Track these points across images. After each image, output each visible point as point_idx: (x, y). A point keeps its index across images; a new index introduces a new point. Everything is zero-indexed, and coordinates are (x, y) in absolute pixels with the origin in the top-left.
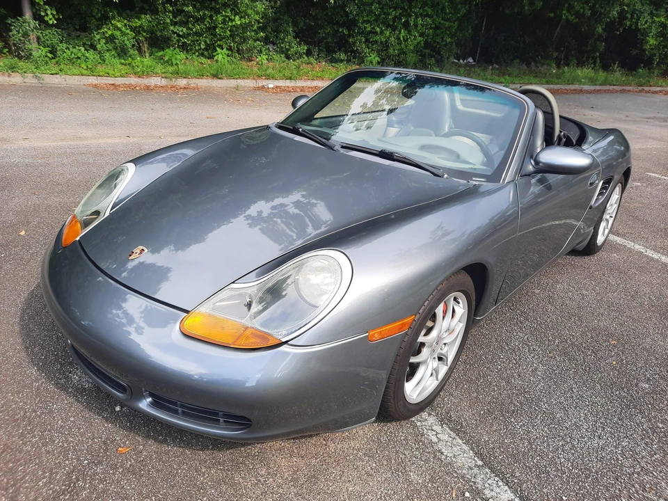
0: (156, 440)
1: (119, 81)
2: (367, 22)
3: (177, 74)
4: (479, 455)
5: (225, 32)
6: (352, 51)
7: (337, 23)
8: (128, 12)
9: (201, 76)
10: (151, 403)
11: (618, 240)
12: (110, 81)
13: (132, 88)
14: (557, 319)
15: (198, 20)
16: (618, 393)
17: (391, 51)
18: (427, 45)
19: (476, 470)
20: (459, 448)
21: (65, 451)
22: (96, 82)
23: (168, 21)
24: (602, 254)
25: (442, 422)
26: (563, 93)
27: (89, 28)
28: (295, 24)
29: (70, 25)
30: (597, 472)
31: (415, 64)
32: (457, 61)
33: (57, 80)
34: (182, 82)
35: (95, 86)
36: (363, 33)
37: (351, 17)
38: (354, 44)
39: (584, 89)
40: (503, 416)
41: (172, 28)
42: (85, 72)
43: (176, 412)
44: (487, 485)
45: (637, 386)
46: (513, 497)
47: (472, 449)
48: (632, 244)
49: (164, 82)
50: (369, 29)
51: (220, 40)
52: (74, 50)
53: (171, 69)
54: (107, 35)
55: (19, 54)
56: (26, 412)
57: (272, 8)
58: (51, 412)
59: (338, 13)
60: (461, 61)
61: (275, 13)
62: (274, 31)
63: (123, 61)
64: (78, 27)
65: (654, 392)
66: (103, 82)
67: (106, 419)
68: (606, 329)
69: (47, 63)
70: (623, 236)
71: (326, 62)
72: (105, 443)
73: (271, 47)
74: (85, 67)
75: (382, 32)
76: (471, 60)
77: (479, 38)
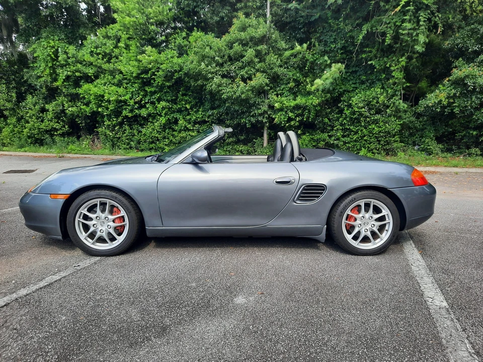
5: (371, 139)
15: (356, 133)
23: (339, 134)
41: (342, 138)
51: (370, 144)
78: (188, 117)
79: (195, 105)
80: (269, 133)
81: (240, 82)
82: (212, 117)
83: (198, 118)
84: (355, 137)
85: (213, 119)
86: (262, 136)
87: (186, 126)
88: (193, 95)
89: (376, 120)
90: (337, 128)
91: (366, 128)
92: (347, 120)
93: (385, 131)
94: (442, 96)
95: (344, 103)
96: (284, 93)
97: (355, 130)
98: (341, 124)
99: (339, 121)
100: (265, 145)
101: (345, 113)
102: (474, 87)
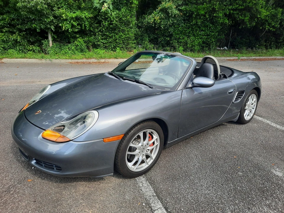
0: (41, 178)
1: (80, 61)
2: (178, 34)
3: (101, 58)
4: (156, 192)
5: (120, 41)
6: (172, 46)
7: (166, 36)
8: (85, 36)
9: (110, 58)
10: (35, 162)
11: (260, 119)
12: (76, 61)
13: (83, 63)
14: (215, 147)
15: (110, 37)
16: (226, 175)
17: (188, 45)
18: (204, 42)
19: (152, 197)
20: (149, 189)
21: (11, 179)
22: (71, 61)
23: (100, 38)
24: (250, 124)
25: (147, 180)
26: (266, 60)
27: (70, 42)
28: (149, 37)
29: (65, 41)
30: (201, 202)
31: (199, 50)
32: (219, 48)
33: (57, 61)
34: (103, 60)
35: (71, 63)
36: (176, 39)
37: (171, 33)
38: (172, 43)
39: (277, 58)
40: (173, 180)
41: (101, 41)
42: (67, 58)
43: (42, 165)
44: (153, 202)
45: (237, 173)
46: (162, 207)
47: (154, 190)
48: (266, 120)
49: (96, 61)
50: (178, 37)
51: (119, 44)
52: (65, 50)
53: (99, 56)
54: (76, 44)
55: (46, 52)
56: (4, 167)
57: (140, 31)
58: (12, 167)
59: (166, 32)
60: (221, 48)
61: (142, 33)
62: (141, 40)
63: (82, 54)
64: (67, 42)
65: (243, 176)
66: (74, 61)
67: (28, 171)
68: (235, 152)
69: (54, 55)
70: (264, 117)
72: (25, 178)
73: (140, 46)
74: (68, 56)
75: (183, 38)
76: (226, 48)
77: (229, 38)
84: (110, 40)
86: (47, 38)
89: (123, 29)
90: (98, 33)
91: (117, 35)
92: (104, 29)
93: (128, 37)
94: (157, 18)
95: (101, 17)
96: (63, 6)
97: (111, 35)
98: (100, 31)
99: (98, 29)
100: (51, 45)
101: (103, 24)
102: (172, 14)
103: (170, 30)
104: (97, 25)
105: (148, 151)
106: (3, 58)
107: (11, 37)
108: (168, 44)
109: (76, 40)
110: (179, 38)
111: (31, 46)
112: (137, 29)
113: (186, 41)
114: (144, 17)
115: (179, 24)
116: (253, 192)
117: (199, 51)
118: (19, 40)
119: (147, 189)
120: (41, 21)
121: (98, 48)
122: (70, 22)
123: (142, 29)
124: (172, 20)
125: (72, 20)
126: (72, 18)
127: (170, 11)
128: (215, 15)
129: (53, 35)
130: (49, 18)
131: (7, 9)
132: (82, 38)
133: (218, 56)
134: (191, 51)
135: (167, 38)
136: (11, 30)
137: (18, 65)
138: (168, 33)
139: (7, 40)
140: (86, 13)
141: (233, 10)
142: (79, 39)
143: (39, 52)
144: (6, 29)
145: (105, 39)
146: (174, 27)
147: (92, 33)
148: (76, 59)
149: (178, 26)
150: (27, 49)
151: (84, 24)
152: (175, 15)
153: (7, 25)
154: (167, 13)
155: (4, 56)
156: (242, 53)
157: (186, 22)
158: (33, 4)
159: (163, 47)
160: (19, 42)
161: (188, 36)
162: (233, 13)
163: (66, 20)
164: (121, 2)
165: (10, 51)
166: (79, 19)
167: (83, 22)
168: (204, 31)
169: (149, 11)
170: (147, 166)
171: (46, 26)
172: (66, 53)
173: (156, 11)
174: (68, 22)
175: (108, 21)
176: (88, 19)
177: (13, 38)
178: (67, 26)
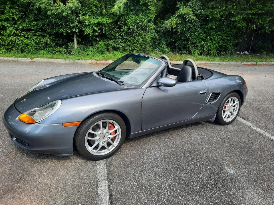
0: (23, 154)
1: (98, 62)
2: (194, 39)
5: (138, 45)
6: (189, 50)
7: (183, 40)
8: (106, 39)
12: (96, 61)
13: (102, 64)
15: (129, 41)
16: (179, 167)
17: (205, 49)
19: (102, 177)
23: (119, 41)
25: (106, 164)
27: (93, 45)
28: (167, 41)
29: (88, 44)
30: (142, 185)
32: (239, 53)
33: (79, 61)
35: (90, 63)
36: (192, 43)
37: (188, 37)
38: (189, 47)
41: (121, 44)
42: (88, 59)
44: (101, 181)
45: (189, 166)
46: (106, 185)
47: (107, 172)
48: (250, 123)
50: (194, 41)
51: (137, 48)
52: (88, 52)
54: (98, 47)
55: (71, 54)
57: (159, 35)
58: (4, 144)
60: (242, 53)
61: (160, 37)
62: (159, 44)
63: (102, 55)
64: (90, 45)
66: (94, 62)
67: (15, 147)
68: (199, 149)
69: (78, 56)
70: (249, 121)
71: (178, 54)
73: (157, 49)
74: (89, 57)
75: (200, 42)
76: (246, 52)
77: (250, 43)
78: (16, 26)
79: (21, 18)
80: (78, 39)
81: (61, 3)
82: (36, 27)
83: (25, 26)
84: (129, 43)
85: (38, 28)
86: (73, 41)
87: (14, 33)
88: (19, 9)
89: (140, 34)
90: (118, 37)
91: (135, 38)
92: (124, 33)
93: (145, 41)
94: (174, 23)
95: (121, 22)
96: (87, 13)
97: (129, 39)
98: (120, 35)
99: (118, 33)
100: (76, 47)
101: (123, 29)
102: (189, 19)
103: (187, 34)
104: (118, 30)
105: (108, 138)
106: (35, 57)
107: (42, 40)
108: (185, 47)
109: (98, 43)
110: (196, 43)
111: (59, 48)
112: (155, 33)
113: (203, 46)
114: (162, 22)
115: (195, 29)
116: (195, 183)
117: (215, 55)
118: (48, 43)
119: (102, 171)
120: (67, 26)
121: (118, 51)
122: (92, 27)
123: (160, 33)
124: (188, 25)
125: (94, 26)
126: (94, 24)
127: (187, 17)
128: (232, 19)
129: (78, 38)
130: (74, 23)
131: (40, 16)
132: (104, 41)
133: (235, 60)
134: (208, 54)
135: (184, 42)
136: (42, 34)
137: (45, 64)
138: (184, 37)
139: (39, 42)
140: (107, 19)
141: (253, 14)
142: (99, 42)
143: (65, 53)
144: (38, 33)
145: (125, 42)
146: (191, 31)
147: (113, 37)
148: (95, 60)
149: (194, 31)
150: (55, 50)
151: (104, 29)
152: (191, 20)
153: (39, 30)
154: (184, 19)
155: (36, 56)
156: (263, 58)
157: (203, 27)
158: (59, 12)
159: (180, 50)
160: (49, 44)
161: (205, 40)
162: (252, 18)
163: (89, 25)
164: (140, 9)
165: (41, 52)
166: (100, 24)
167: (104, 27)
168: (220, 35)
169: (167, 16)
170: (109, 152)
171: (71, 30)
172: (88, 54)
173: (173, 17)
174: (91, 27)
175: (128, 26)
176: (109, 24)
177: (44, 41)
178: (89, 31)
